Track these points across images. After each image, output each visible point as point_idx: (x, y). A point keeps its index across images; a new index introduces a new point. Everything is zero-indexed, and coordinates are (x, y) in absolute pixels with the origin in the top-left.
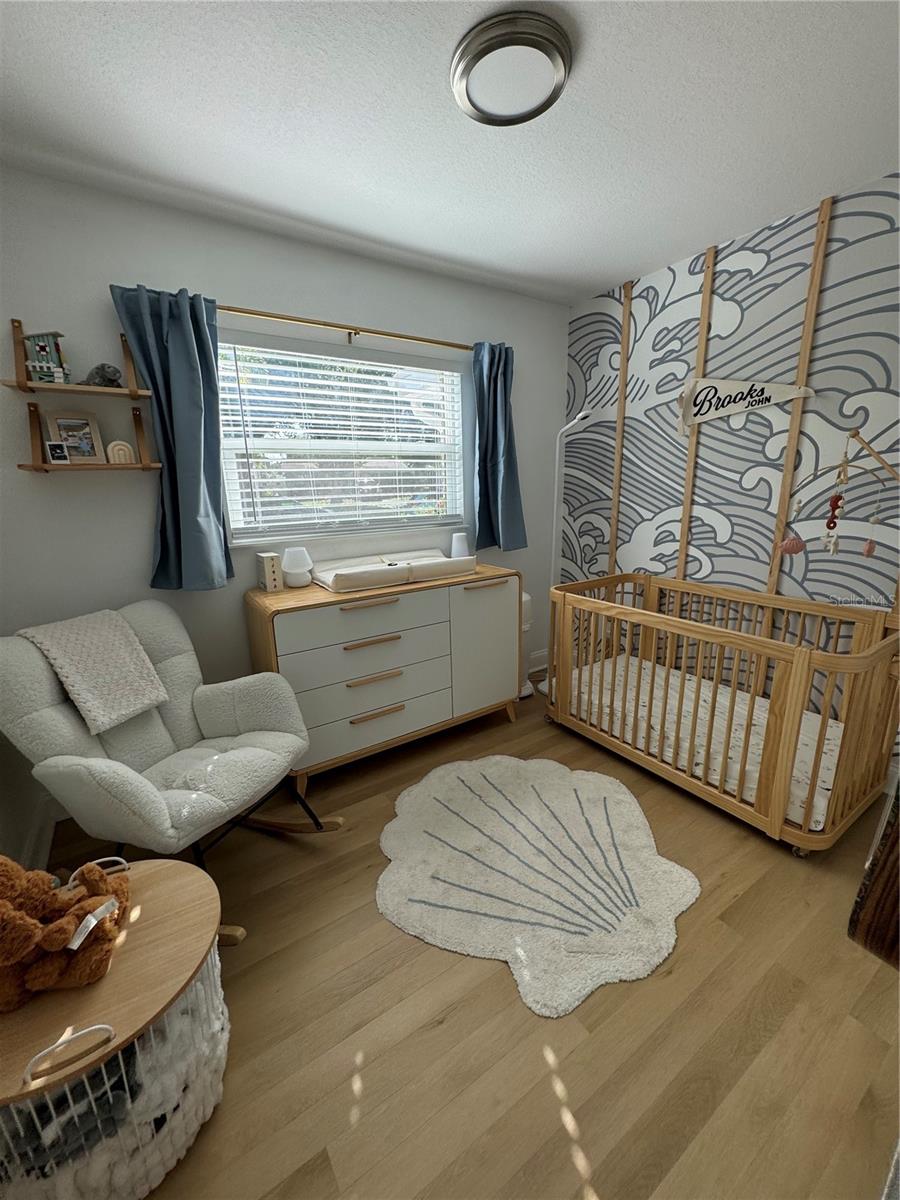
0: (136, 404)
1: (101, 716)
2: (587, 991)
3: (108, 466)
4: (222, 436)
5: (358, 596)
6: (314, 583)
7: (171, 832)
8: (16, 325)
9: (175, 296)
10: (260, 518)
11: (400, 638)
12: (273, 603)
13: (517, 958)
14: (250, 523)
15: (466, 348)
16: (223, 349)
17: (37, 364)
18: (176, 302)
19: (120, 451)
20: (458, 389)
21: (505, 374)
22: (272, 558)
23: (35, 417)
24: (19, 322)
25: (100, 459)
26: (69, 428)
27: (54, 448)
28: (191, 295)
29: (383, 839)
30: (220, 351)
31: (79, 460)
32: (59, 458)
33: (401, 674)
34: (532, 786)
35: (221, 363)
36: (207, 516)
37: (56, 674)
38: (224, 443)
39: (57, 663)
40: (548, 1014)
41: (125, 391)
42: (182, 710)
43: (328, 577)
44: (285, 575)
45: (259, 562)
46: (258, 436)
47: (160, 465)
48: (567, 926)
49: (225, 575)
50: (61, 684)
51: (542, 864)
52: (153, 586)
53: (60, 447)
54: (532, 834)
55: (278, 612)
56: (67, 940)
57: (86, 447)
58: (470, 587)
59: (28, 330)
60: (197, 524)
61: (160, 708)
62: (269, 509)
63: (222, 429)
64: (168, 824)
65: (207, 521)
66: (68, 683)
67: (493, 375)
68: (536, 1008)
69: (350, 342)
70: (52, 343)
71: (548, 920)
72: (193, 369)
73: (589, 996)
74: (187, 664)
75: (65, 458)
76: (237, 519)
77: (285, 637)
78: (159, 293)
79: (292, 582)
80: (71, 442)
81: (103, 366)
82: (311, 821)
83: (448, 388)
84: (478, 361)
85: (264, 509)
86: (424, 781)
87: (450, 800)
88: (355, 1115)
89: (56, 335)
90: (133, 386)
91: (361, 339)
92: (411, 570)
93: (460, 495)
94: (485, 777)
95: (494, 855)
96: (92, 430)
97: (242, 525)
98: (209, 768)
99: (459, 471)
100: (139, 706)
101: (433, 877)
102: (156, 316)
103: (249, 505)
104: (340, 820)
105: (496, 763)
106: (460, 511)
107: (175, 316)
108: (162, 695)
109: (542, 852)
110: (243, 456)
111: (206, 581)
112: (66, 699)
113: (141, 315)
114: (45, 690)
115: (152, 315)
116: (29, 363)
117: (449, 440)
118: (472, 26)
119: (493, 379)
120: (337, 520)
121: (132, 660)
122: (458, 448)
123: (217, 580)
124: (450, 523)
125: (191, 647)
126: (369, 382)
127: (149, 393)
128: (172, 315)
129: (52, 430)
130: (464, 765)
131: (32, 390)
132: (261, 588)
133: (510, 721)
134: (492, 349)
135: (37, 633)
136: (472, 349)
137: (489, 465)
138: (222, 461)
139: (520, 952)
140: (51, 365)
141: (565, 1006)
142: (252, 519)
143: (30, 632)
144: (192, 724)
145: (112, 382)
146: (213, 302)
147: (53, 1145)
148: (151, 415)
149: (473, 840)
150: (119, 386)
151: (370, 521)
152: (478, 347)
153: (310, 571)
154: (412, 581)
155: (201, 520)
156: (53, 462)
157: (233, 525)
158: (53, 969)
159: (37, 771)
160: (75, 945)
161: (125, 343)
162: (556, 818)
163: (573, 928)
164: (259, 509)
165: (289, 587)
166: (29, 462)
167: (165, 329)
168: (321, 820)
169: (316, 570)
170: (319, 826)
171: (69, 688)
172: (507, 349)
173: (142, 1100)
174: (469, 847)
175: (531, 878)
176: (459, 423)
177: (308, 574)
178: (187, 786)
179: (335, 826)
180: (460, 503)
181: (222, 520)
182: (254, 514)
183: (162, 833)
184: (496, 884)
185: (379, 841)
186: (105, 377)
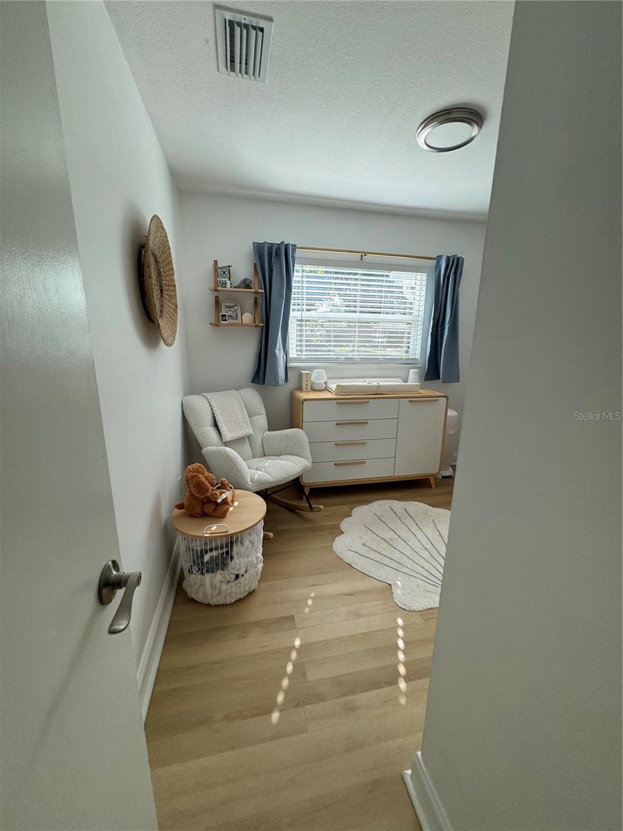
0: (256, 296)
1: (228, 435)
2: (430, 607)
3: (242, 324)
4: (291, 310)
5: (347, 397)
6: (326, 389)
7: (250, 483)
8: (216, 262)
9: (279, 245)
10: (304, 353)
11: (367, 423)
12: (303, 396)
13: (396, 584)
14: (299, 355)
15: (431, 259)
16: (297, 267)
17: (221, 279)
18: (279, 248)
19: (247, 318)
20: (424, 283)
21: (455, 273)
22: (307, 374)
23: (217, 302)
24: (217, 261)
25: (239, 321)
26: (229, 307)
27: (223, 316)
28: (286, 243)
29: (342, 524)
30: (295, 268)
31: (231, 321)
32: (224, 320)
33: (366, 443)
34: (433, 520)
35: (295, 274)
36: (280, 350)
37: (213, 413)
38: (292, 314)
39: (215, 409)
40: (405, 608)
41: (253, 290)
42: (258, 440)
43: (333, 387)
44: (312, 383)
45: (301, 375)
46: (308, 310)
47: (262, 325)
48: (428, 581)
49: (284, 380)
50: (214, 418)
51: (425, 554)
52: (252, 382)
53: (225, 315)
54: (424, 541)
55: (306, 400)
56: (217, 498)
57: (234, 316)
58: (414, 400)
59: (220, 265)
60: (275, 353)
61: (249, 437)
62: (309, 348)
63: (292, 307)
64: (249, 480)
65: (279, 352)
66: (217, 418)
67: (447, 274)
68: (399, 604)
69: (363, 260)
70: (227, 271)
71: (418, 576)
72: (283, 279)
73: (429, 609)
74: (262, 420)
75: (226, 320)
76: (293, 353)
77: (308, 413)
78: (272, 244)
79: (314, 388)
80: (229, 313)
81: (246, 279)
82: (308, 505)
83: (419, 283)
84: (438, 266)
85: (307, 348)
86: (370, 505)
87: (382, 516)
88: (307, 610)
89: (229, 266)
90: (257, 288)
91: (368, 258)
92: (379, 387)
93: (419, 347)
94: (406, 510)
95: (400, 544)
96: (238, 308)
97: (295, 356)
98: (267, 464)
99: (420, 332)
100: (242, 434)
101: (363, 544)
102: (270, 255)
103: (300, 346)
104: (322, 507)
105: (416, 505)
106: (418, 357)
107: (278, 254)
108: (251, 432)
109: (427, 549)
110: (300, 321)
111: (275, 382)
112: (216, 425)
113: (264, 255)
114: (209, 420)
115: (268, 255)
116: (219, 279)
117: (416, 313)
118: (427, 117)
119: (447, 277)
120: (343, 357)
121: (241, 414)
122: (421, 319)
123: (280, 382)
124: (410, 363)
125: (265, 413)
126: (370, 280)
127: (263, 291)
128: (276, 254)
129: (223, 308)
130: (396, 502)
131: (218, 291)
132: (300, 389)
133: (431, 487)
134: (448, 258)
135: (208, 395)
136: (435, 259)
137: (439, 329)
138: (290, 323)
139: (399, 583)
140: (226, 280)
141: (415, 608)
142: (300, 353)
143: (206, 394)
144: (261, 448)
145: (248, 286)
146: (295, 245)
147: (207, 562)
148: (261, 301)
149: (388, 535)
150: (251, 288)
151: (361, 358)
152: (439, 258)
153: (326, 383)
154: (379, 394)
155: (277, 352)
156: (222, 322)
157: (291, 356)
158: (212, 506)
159: (203, 451)
160: (219, 501)
161: (255, 267)
162: (441, 536)
163: (432, 583)
164: (304, 348)
165: (313, 390)
166: (213, 322)
167: (273, 260)
168: (313, 506)
169: (328, 382)
170: (311, 508)
171: (217, 420)
172: (458, 258)
173: (233, 562)
174: (387, 537)
175: (417, 558)
176: (423, 303)
177: (324, 384)
178: (257, 469)
179: (319, 510)
180: (418, 352)
181: (286, 353)
182: (301, 351)
183: (247, 482)
184: (396, 555)
185: (340, 524)
186: (246, 284)
